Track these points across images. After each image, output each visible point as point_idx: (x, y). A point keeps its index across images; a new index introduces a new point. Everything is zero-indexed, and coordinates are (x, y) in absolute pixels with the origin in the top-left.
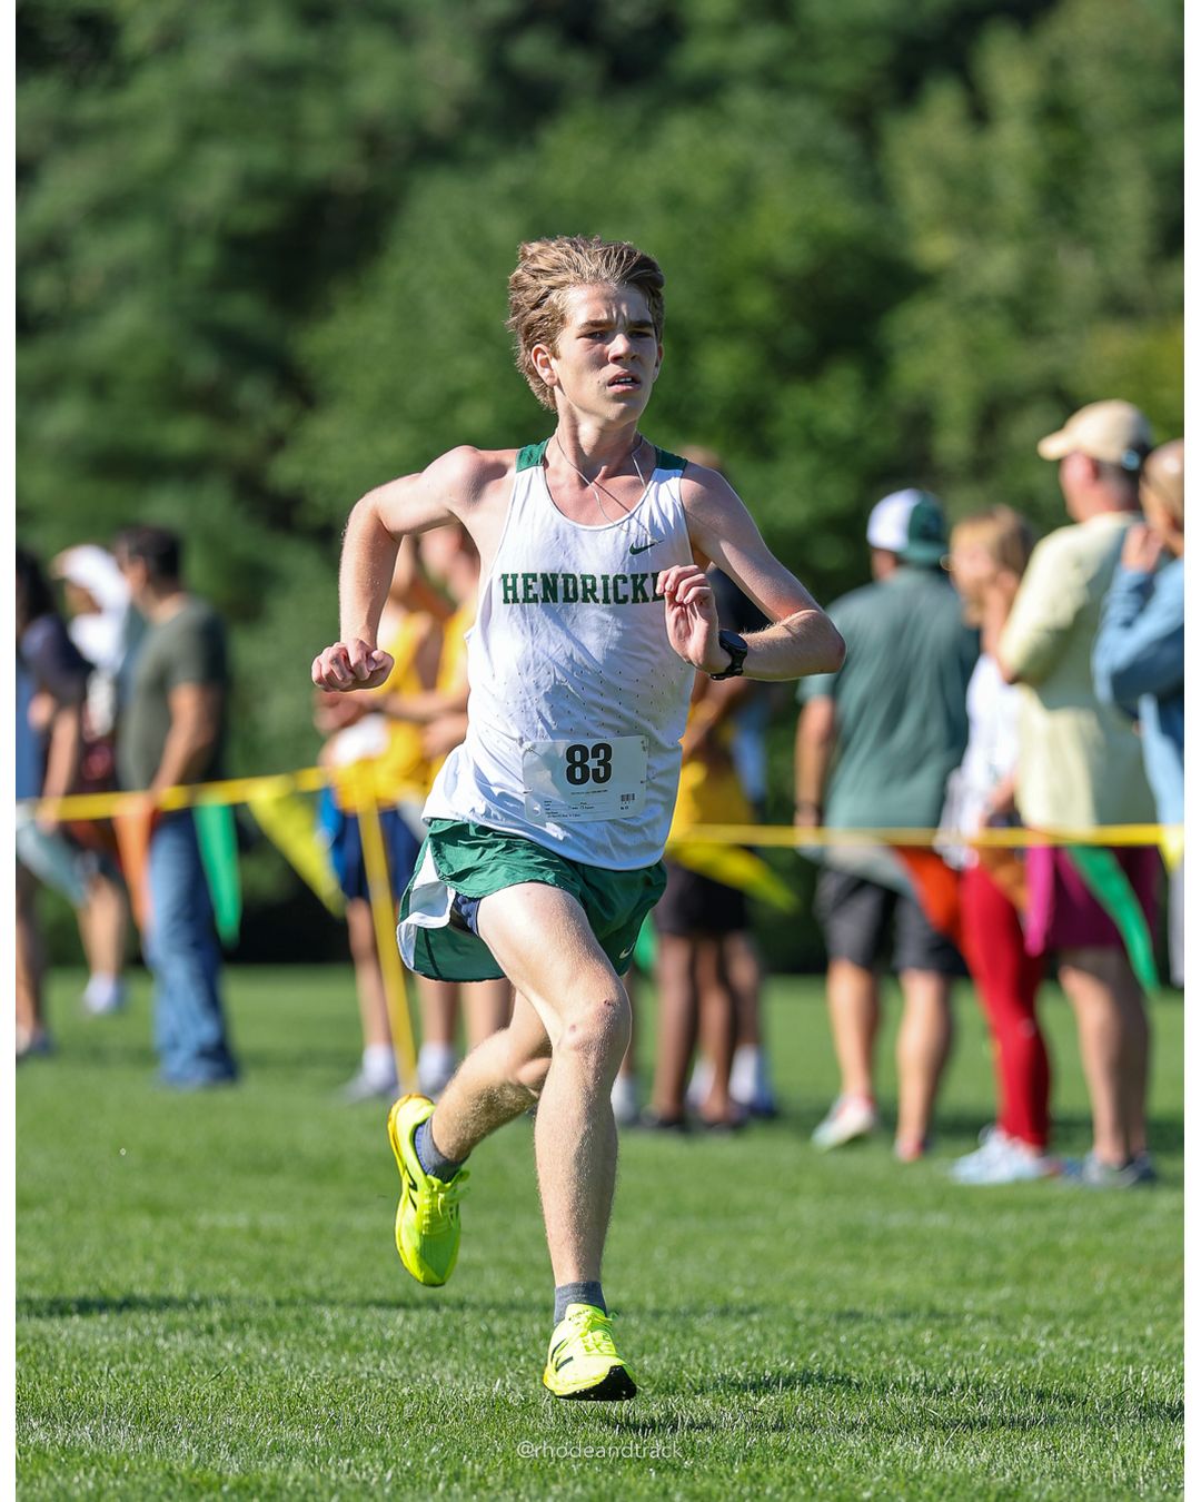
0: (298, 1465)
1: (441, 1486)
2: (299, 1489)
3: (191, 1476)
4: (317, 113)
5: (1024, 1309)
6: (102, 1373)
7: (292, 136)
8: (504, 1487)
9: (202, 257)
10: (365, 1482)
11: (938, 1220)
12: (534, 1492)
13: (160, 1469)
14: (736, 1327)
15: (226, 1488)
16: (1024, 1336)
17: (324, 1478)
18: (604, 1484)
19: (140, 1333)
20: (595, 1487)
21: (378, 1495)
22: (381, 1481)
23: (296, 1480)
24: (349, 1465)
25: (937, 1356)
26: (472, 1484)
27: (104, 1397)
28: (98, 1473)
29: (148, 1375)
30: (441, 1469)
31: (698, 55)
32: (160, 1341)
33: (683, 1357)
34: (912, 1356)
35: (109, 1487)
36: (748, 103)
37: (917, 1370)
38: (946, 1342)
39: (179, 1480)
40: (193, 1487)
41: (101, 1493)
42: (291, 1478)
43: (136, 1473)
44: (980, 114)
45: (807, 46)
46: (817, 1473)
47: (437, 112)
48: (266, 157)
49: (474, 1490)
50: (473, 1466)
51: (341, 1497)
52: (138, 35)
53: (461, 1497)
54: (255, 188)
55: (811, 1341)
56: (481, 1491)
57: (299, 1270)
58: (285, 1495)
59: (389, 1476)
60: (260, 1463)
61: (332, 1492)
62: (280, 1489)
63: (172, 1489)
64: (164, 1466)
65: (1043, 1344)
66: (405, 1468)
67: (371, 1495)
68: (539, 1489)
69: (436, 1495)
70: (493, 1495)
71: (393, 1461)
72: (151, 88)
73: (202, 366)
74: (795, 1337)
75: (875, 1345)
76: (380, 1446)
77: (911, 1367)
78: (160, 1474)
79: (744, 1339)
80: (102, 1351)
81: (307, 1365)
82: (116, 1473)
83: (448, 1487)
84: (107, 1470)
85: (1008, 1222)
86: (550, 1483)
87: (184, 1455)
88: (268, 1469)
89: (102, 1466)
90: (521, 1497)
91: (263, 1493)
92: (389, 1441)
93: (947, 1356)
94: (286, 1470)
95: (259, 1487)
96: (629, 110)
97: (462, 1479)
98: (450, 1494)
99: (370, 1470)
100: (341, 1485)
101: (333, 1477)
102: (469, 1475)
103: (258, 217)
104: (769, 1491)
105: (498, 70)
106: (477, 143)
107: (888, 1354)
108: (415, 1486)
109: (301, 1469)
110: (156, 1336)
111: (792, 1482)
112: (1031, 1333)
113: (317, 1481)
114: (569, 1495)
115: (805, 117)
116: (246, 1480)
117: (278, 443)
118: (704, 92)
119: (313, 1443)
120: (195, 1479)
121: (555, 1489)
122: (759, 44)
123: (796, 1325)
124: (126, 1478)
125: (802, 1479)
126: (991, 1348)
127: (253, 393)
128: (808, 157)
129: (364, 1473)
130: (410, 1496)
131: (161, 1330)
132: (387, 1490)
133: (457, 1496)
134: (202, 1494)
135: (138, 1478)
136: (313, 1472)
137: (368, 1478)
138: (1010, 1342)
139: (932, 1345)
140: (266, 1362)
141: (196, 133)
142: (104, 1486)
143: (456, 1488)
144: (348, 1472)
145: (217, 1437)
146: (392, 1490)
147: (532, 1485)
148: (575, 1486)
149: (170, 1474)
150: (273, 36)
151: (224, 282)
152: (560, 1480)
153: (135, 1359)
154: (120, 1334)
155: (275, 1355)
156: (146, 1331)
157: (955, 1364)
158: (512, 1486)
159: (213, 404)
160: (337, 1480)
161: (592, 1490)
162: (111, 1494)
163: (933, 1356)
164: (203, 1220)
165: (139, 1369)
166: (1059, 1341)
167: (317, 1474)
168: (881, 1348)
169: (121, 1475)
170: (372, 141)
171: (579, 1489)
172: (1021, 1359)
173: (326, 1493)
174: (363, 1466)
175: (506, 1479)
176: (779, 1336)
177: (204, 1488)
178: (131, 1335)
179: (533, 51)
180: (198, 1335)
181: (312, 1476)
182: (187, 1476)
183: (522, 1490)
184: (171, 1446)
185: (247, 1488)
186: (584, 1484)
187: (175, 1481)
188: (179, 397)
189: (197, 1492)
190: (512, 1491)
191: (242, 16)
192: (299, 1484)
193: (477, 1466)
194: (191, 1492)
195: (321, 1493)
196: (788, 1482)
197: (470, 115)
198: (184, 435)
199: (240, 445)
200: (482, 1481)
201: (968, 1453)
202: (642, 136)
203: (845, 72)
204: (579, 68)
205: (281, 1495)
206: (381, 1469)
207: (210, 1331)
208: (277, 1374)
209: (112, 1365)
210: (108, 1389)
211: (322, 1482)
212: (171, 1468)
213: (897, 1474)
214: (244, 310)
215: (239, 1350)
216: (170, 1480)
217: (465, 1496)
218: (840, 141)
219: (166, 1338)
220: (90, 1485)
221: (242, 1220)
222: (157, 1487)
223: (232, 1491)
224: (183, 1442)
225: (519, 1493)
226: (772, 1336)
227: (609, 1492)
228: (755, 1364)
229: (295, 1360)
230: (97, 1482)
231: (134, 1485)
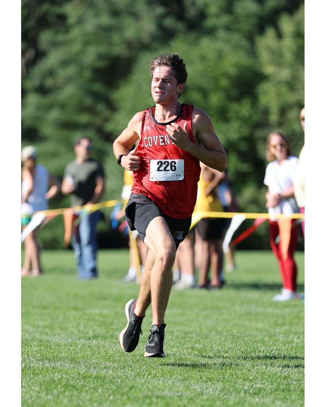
0: (110, 372)
1: (146, 376)
2: (111, 377)
3: (84, 374)
4: (116, 38)
5: (291, 332)
6: (63, 349)
7: (110, 44)
8: (161, 376)
9: (88, 74)
10: (127, 376)
11: (270, 310)
12: (168, 378)
13: (77, 373)
14: (219, 336)
15: (92, 377)
16: (291, 338)
17: (117, 374)
18: (186, 376)
19: (72, 339)
20: (184, 376)
21: (130, 379)
22: (131, 376)
23: (110, 375)
24: (123, 372)
25: (269, 344)
26: (153, 376)
27: (63, 355)
28: (61, 374)
29: (74, 350)
30: (146, 372)
31: (210, 22)
32: (77, 341)
33: (206, 344)
34: (263, 344)
35: (64, 377)
36: (222, 34)
37: (264, 347)
38: (271, 340)
39: (81, 375)
40: (85, 377)
41: (62, 379)
42: (109, 375)
43: (71, 374)
44: (279, 35)
45: (237, 20)
46: (239, 373)
47: (145, 37)
48: (103, 49)
49: (154, 377)
50: (154, 372)
51: (121, 379)
52: (72, 19)
53: (151, 379)
54: (101, 57)
55: (238, 340)
56: (156, 378)
57: (112, 323)
58: (107, 379)
59: (133, 374)
60: (101, 371)
61: (119, 378)
62: (106, 377)
63: (79, 378)
64: (77, 372)
65: (295, 340)
66: (137, 372)
67: (128, 379)
68: (170, 377)
69: (145, 378)
70: (158, 378)
71: (134, 370)
72: (75, 33)
73: (88, 101)
74: (234, 339)
75: (254, 341)
76: (131, 367)
77: (263, 346)
78: (76, 374)
79: (221, 340)
80: (63, 344)
81: (113, 347)
82: (66, 374)
83: (147, 376)
84: (64, 373)
85: (287, 310)
86: (173, 375)
87: (82, 370)
88: (103, 372)
89: (62, 372)
90: (165, 379)
91: (102, 378)
92: (133, 366)
93: (272, 343)
94: (107, 373)
95: (101, 377)
96: (192, 36)
97: (151, 375)
98: (148, 378)
99: (128, 373)
100: (121, 376)
101: (119, 374)
102: (152, 374)
103: (101, 64)
104: (227, 377)
105: (161, 27)
106: (155, 45)
107: (257, 342)
108: (139, 376)
109: (111, 372)
110: (76, 340)
111: (233, 375)
112: (293, 338)
113: (115, 376)
114: (177, 378)
115: (237, 38)
116: (98, 375)
117: (107, 120)
118: (211, 32)
119: (114, 366)
120: (85, 375)
121: (174, 377)
122: (224, 19)
123: (234, 336)
124: (68, 375)
125: (235, 374)
126: (283, 341)
127: (101, 107)
128: (237, 47)
129: (127, 373)
130: (138, 379)
131: (77, 339)
132: (132, 377)
133: (150, 379)
134: (87, 379)
135: (71, 375)
136: (114, 373)
137: (128, 375)
138: (287, 340)
139: (267, 341)
140: (103, 346)
141: (87, 43)
142: (63, 377)
143: (150, 377)
144: (123, 373)
145: (91, 365)
146: (134, 377)
147: (168, 376)
148: (179, 376)
149: (79, 374)
150: (105, 19)
151: (94, 80)
152: (175, 375)
153: (71, 346)
154: (67, 340)
155: (105, 345)
156: (74, 339)
157: (273, 345)
158: (163, 376)
159: (91, 110)
160: (120, 375)
161: (183, 377)
162: (64, 379)
163: (268, 343)
164: (88, 311)
165: (72, 348)
166: (300, 340)
167: (115, 374)
168: (255, 341)
169: (67, 374)
170: (129, 45)
171: (180, 377)
172: (290, 344)
173: (117, 378)
174: (127, 372)
175: (162, 375)
176: (230, 339)
177: (87, 377)
178: (70, 340)
179: (169, 22)
180: (86, 340)
181: (114, 374)
182: (83, 375)
183: (166, 377)
184: (79, 367)
185: (98, 377)
186: (181, 375)
187: (80, 376)
188: (82, 109)
189: (86, 378)
190: (163, 377)
191: (97, 15)
192: (111, 376)
193: (155, 372)
194: (84, 378)
195: (116, 378)
196: (231, 375)
197: (154, 38)
198: (84, 118)
199: (98, 121)
200: (156, 375)
201: (277, 367)
202: (195, 43)
203: (246, 26)
204: (180, 26)
205: (106, 379)
206: (131, 372)
207: (90, 339)
208: (106, 349)
209: (65, 347)
210: (64, 354)
211: (116, 376)
212: (79, 372)
213: (259, 372)
214: (98, 87)
215: (97, 343)
216: (79, 375)
217: (152, 379)
218: (245, 43)
219: (79, 340)
220: (59, 377)
221: (97, 311)
222: (76, 377)
223: (94, 378)
224: (82, 366)
225: (165, 378)
226: (228, 339)
227: (187, 378)
228: (224, 346)
229: (110, 346)
230: (61, 376)
231: (70, 377)
